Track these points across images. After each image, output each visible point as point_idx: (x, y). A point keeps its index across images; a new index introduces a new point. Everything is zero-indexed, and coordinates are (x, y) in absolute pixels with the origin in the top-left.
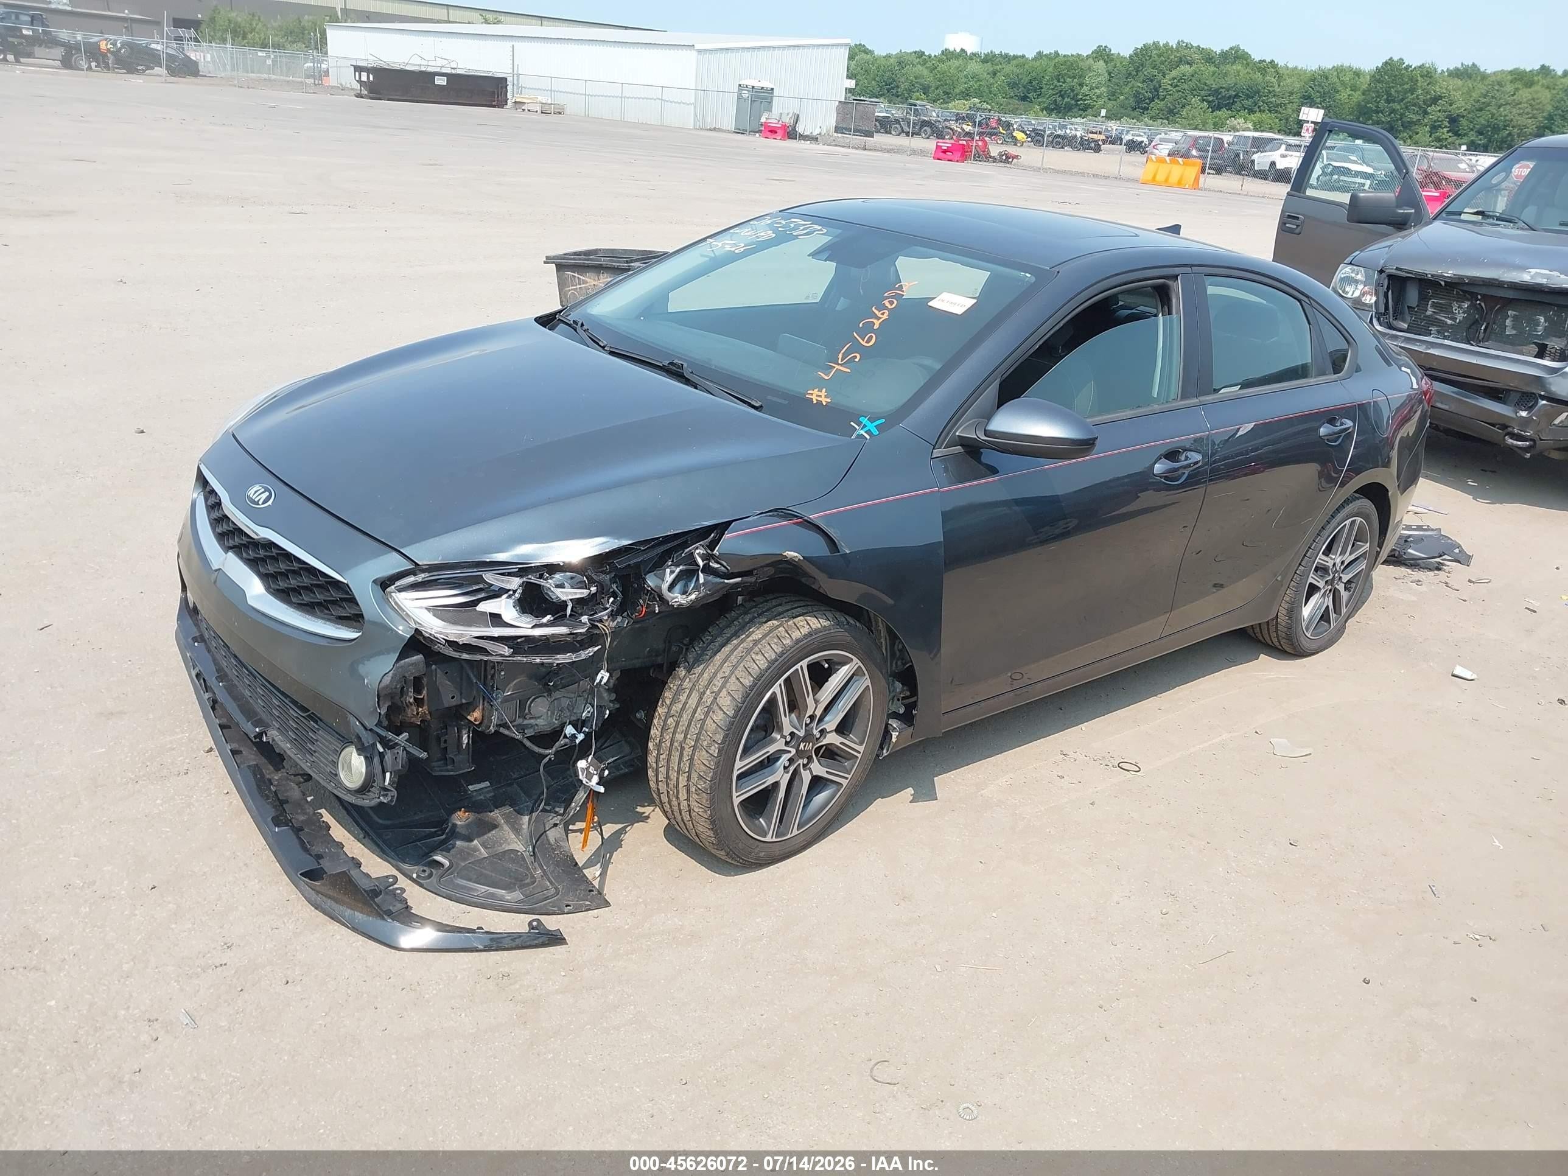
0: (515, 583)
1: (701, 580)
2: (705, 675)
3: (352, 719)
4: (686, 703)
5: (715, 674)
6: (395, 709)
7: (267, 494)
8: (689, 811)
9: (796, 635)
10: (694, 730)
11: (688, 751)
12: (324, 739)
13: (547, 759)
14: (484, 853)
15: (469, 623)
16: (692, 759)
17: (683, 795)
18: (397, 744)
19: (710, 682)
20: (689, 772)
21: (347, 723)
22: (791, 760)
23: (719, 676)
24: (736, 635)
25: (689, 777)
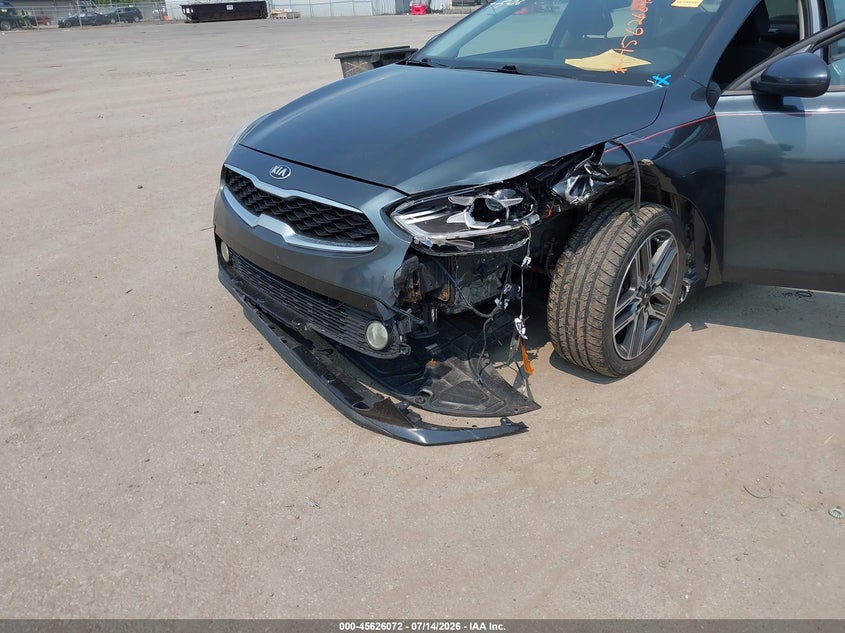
0: (471, 200)
1: (592, 185)
2: (588, 253)
3: (377, 303)
4: (576, 274)
5: (595, 252)
6: (403, 294)
7: (285, 170)
8: (585, 344)
9: (645, 219)
10: (586, 290)
11: (583, 304)
12: (352, 322)
13: (488, 321)
14: (450, 385)
15: (444, 231)
16: (587, 310)
17: (580, 333)
18: (406, 317)
19: (593, 255)
20: (586, 318)
21: (375, 306)
22: (639, 306)
23: (599, 251)
24: (602, 224)
25: (585, 322)
